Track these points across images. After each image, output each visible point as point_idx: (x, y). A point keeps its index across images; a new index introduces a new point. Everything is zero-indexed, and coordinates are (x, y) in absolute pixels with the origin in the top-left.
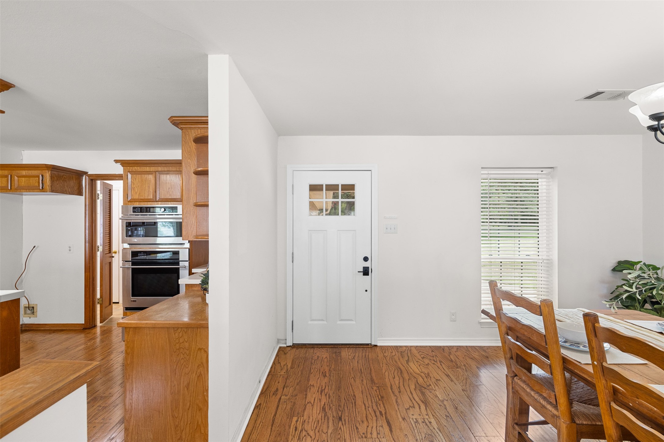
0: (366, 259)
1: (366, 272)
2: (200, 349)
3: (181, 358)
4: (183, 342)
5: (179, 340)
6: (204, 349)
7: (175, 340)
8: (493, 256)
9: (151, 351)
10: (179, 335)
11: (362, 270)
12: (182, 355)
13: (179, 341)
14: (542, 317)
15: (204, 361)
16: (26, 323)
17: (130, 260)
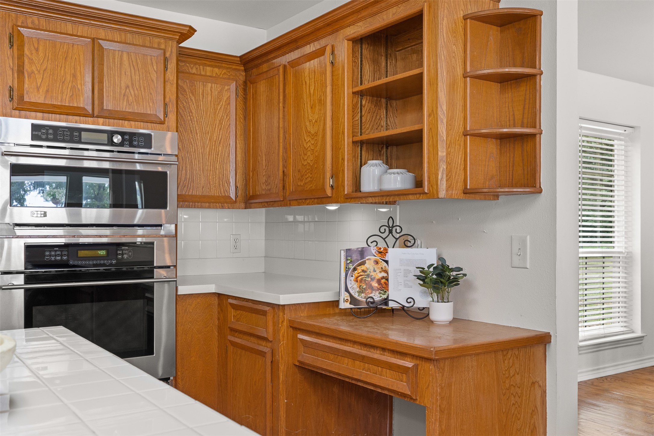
2: (533, 383)
3: (512, 403)
4: (513, 376)
5: (509, 371)
6: (537, 382)
7: (504, 373)
9: (474, 398)
10: (509, 363)
12: (513, 398)
13: (509, 374)
15: (539, 404)
17: (22, 268)
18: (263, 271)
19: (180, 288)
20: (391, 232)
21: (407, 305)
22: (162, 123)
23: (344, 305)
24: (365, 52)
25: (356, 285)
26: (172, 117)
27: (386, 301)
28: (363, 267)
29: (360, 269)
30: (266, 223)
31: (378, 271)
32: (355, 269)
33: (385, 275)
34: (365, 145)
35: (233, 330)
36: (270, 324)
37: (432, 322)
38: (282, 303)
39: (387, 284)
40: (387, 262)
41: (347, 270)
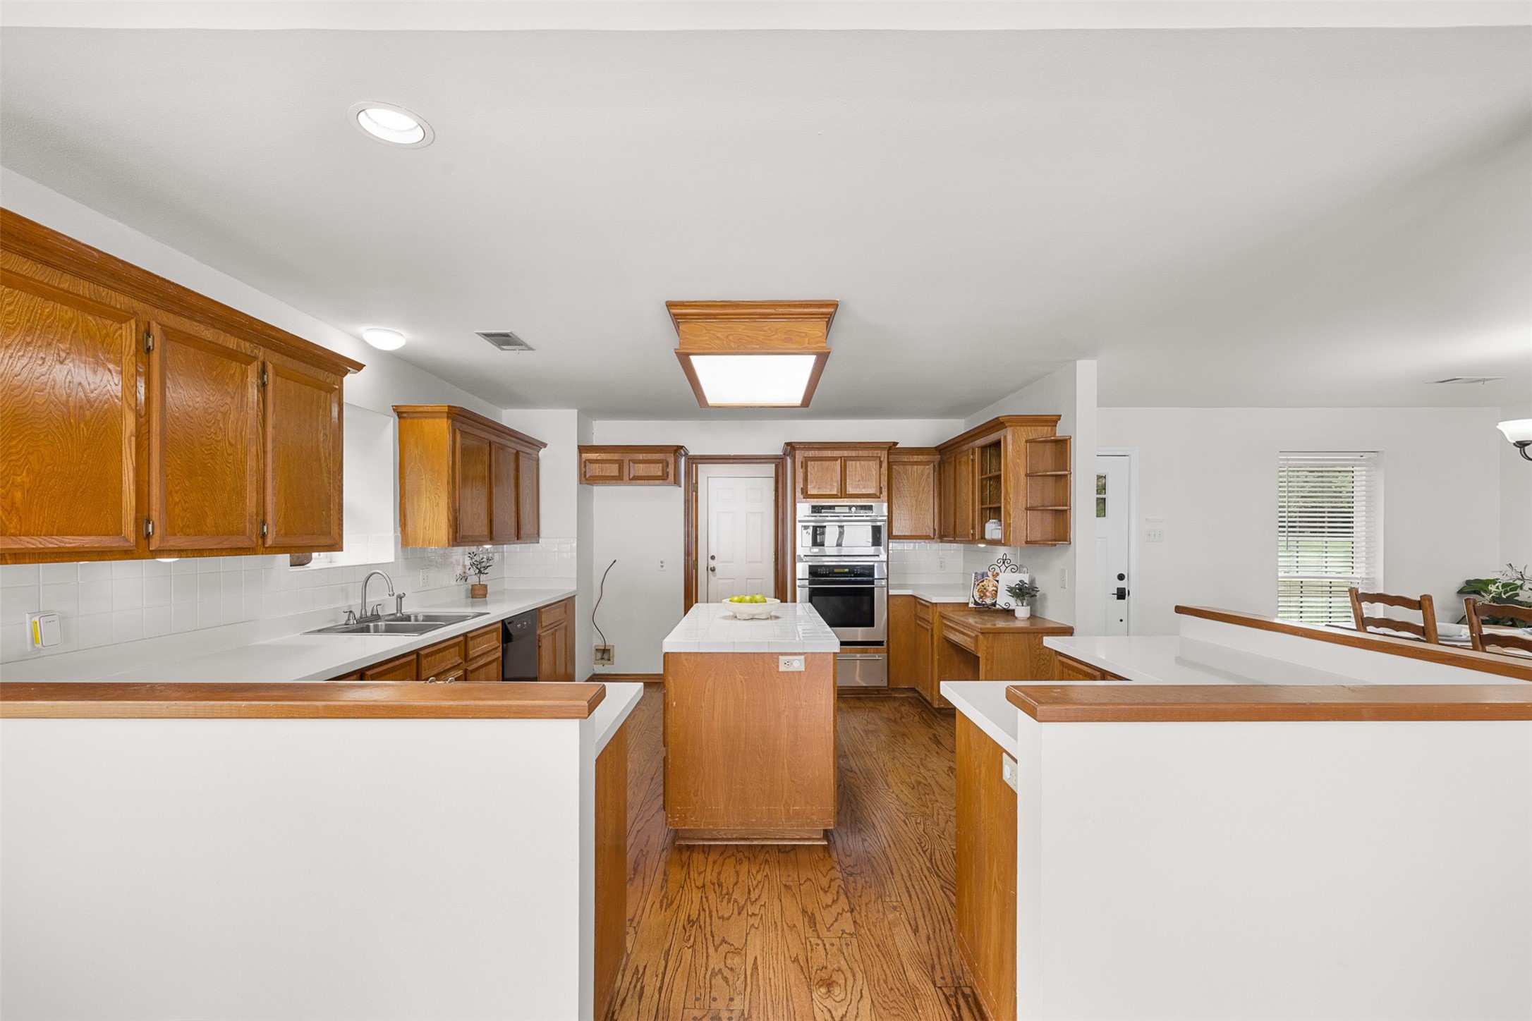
0: (1121, 577)
1: (1121, 594)
7: (1035, 646)
8: (1291, 574)
9: (1011, 657)
11: (1116, 593)
13: (1039, 647)
14: (1421, 611)
16: (597, 673)
17: (808, 577)
18: (962, 582)
19: (890, 591)
20: (1004, 563)
21: (1005, 607)
22: (879, 498)
23: (971, 605)
24: (992, 452)
25: (978, 594)
26: (885, 493)
27: (994, 604)
28: (983, 584)
29: (981, 584)
30: (964, 550)
31: (990, 586)
32: (978, 585)
33: (995, 589)
34: (992, 510)
35: (920, 618)
36: (931, 614)
37: (1016, 618)
38: (933, 601)
39: (996, 595)
40: (998, 581)
41: (975, 584)
